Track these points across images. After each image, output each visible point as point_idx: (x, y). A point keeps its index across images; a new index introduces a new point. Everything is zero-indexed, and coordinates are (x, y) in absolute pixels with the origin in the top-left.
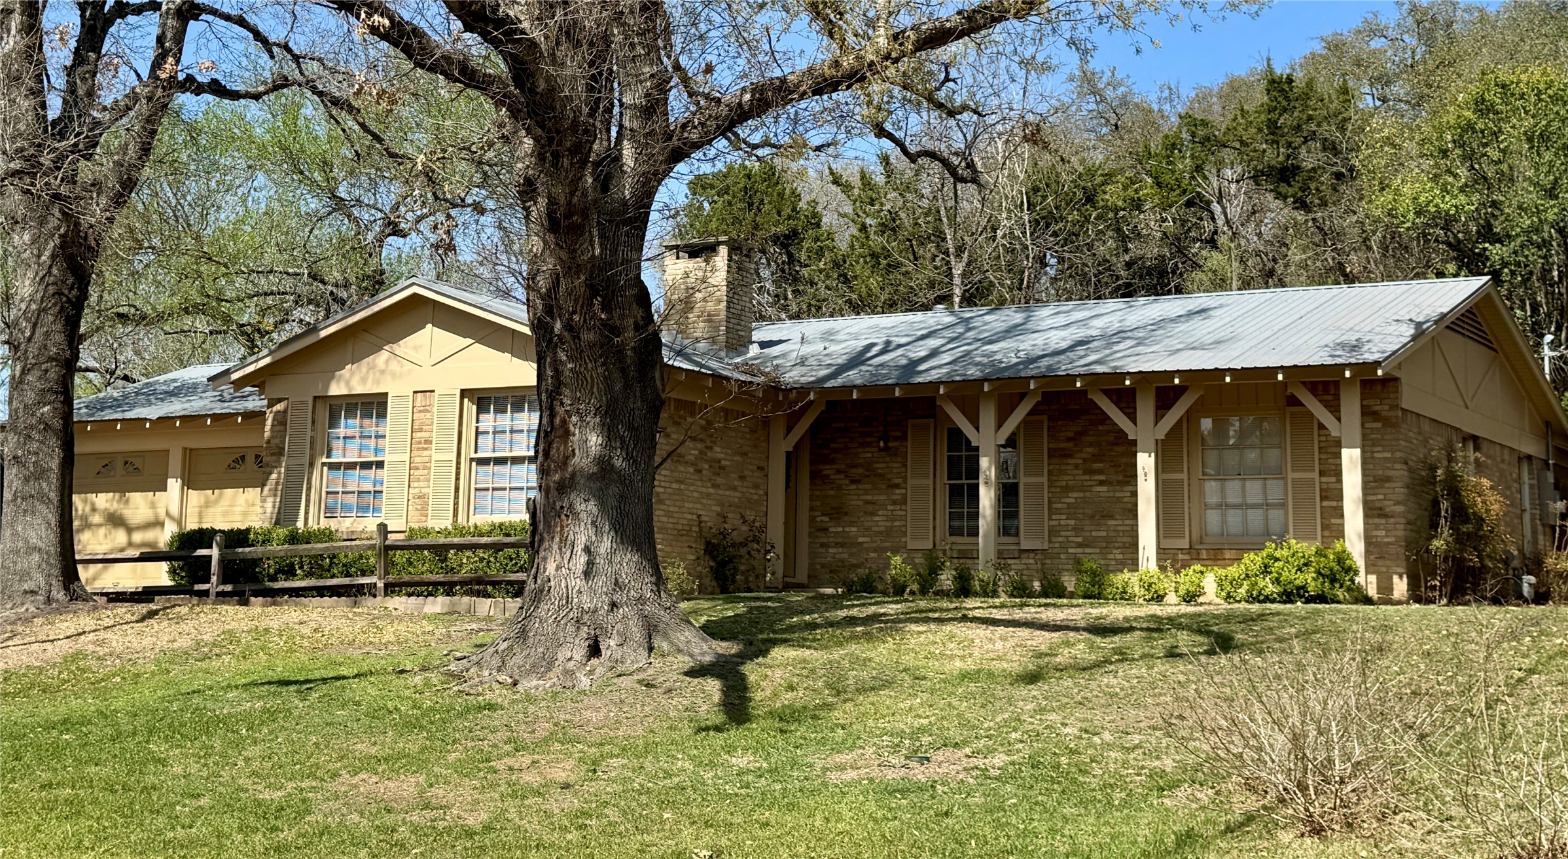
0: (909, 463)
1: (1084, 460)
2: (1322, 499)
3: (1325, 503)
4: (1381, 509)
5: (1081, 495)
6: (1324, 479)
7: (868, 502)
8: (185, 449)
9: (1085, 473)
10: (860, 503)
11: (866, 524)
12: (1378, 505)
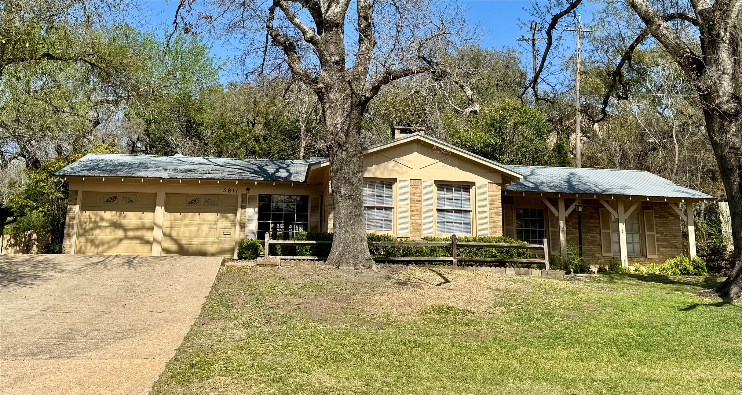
1: (572, 223)
2: (657, 241)
3: (658, 243)
4: (675, 246)
5: (572, 236)
6: (657, 235)
8: (167, 194)
9: (573, 229)
12: (674, 244)
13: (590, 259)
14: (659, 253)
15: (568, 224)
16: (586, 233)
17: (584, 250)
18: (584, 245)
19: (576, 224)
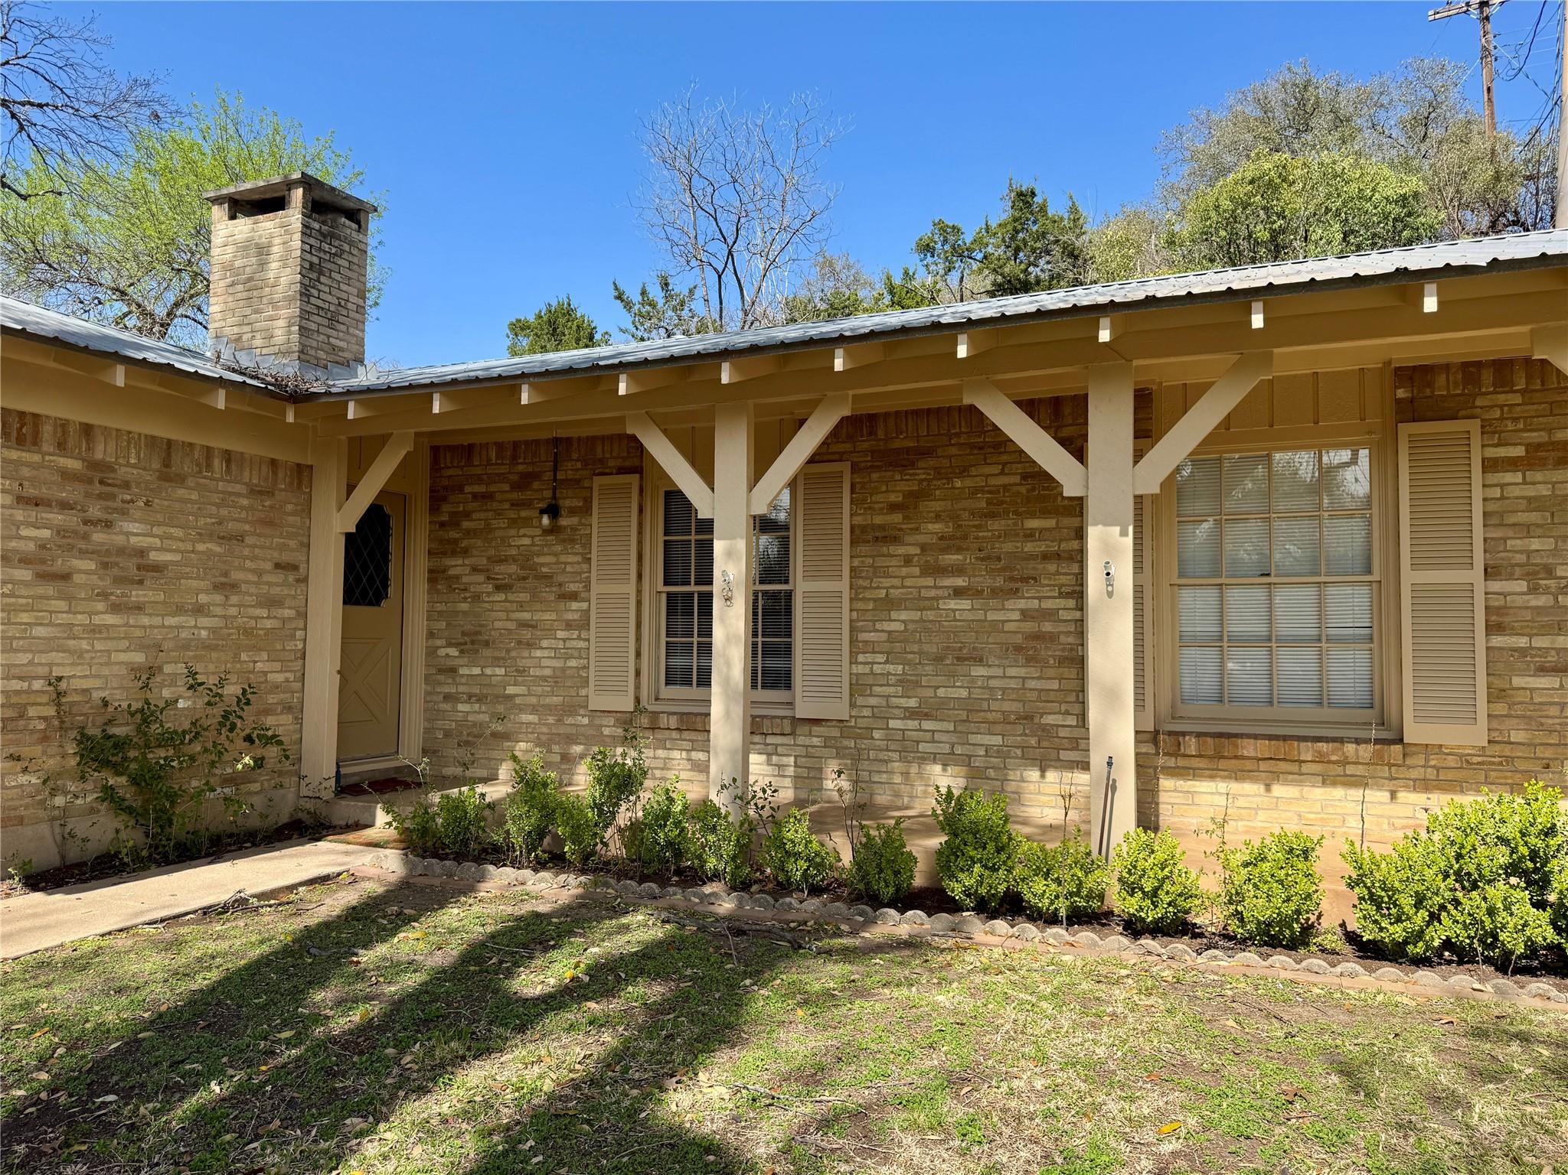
0: (594, 556)
1: (924, 548)
2: (1492, 628)
3: (1497, 641)
5: (916, 615)
6: (1496, 586)
7: (524, 625)
9: (925, 573)
10: (511, 625)
11: (521, 663)
13: (1010, 740)
14: (1500, 708)
15: (901, 550)
16: (995, 592)
17: (977, 693)
18: (980, 661)
19: (945, 550)
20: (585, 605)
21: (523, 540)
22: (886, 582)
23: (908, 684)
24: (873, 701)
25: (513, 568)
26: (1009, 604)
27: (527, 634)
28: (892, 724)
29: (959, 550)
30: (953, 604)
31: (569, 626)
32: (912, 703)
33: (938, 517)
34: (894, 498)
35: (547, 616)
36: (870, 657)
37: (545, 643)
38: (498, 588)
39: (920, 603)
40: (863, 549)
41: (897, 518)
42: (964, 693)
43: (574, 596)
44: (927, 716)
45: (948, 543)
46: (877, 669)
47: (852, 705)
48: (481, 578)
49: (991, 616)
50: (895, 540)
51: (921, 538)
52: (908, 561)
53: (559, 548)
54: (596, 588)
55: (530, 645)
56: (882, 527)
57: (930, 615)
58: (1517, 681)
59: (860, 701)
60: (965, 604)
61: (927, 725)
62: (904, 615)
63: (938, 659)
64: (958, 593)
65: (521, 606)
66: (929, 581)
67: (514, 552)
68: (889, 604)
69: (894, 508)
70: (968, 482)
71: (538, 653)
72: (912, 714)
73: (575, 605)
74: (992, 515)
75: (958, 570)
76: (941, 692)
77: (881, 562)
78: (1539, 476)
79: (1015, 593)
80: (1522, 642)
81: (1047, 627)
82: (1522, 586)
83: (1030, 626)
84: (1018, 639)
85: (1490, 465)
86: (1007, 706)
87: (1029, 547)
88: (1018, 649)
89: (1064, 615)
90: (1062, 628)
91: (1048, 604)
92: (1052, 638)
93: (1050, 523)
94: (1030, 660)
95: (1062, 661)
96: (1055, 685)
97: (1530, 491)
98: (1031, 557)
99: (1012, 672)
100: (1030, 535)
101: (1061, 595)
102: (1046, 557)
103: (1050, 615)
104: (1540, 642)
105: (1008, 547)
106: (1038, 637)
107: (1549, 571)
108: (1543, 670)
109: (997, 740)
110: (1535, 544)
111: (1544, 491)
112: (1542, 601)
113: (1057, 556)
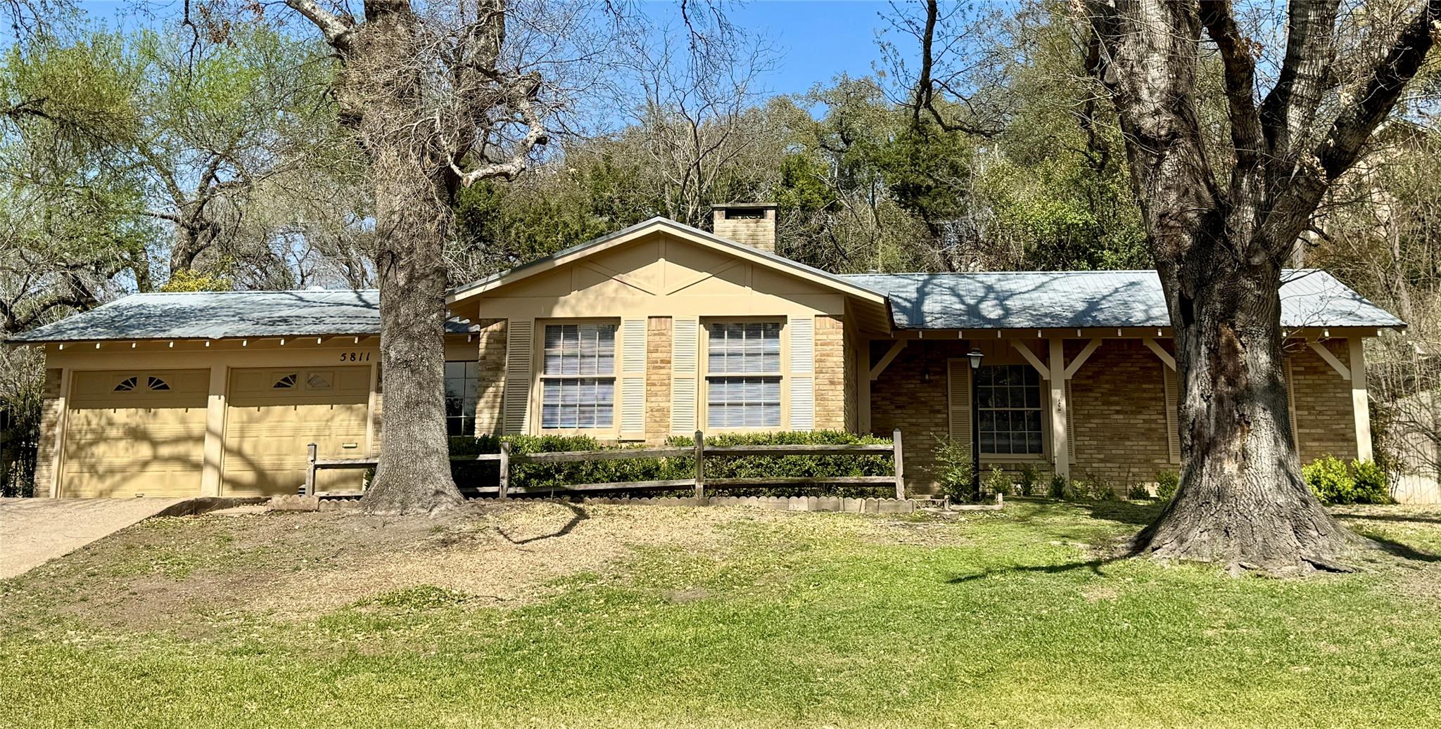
0: (949, 393)
1: (1102, 394)
2: (1299, 427)
3: (1301, 431)
5: (1101, 421)
6: (1299, 413)
9: (1103, 404)
13: (1142, 470)
14: (1303, 453)
15: (1093, 395)
16: (1132, 412)
17: (1128, 452)
18: (1128, 439)
19: (1111, 395)
20: (945, 416)
21: (911, 385)
22: (1088, 408)
23: (1099, 449)
24: (1085, 456)
25: (904, 399)
26: (1138, 417)
27: (914, 429)
28: (1094, 465)
29: (1117, 395)
30: (1116, 417)
31: (937, 425)
32: (1102, 456)
33: (1107, 382)
34: (1090, 374)
35: (925, 420)
36: (1082, 438)
37: (924, 433)
38: (898, 407)
39: (1103, 416)
40: (1076, 394)
41: (1091, 381)
42: (1123, 452)
43: (939, 412)
44: (1108, 462)
45: (1113, 392)
46: (1086, 443)
47: (1077, 458)
48: (888, 403)
49: (1132, 421)
50: (1091, 390)
51: (1103, 390)
52: (1096, 399)
53: (929, 389)
54: (951, 408)
55: (917, 434)
56: (1084, 385)
57: (1107, 421)
58: (1307, 444)
59: (1079, 456)
60: (1121, 417)
61: (1108, 465)
62: (1096, 421)
63: (1111, 439)
64: (1118, 412)
65: (911, 416)
66: (1106, 408)
67: (905, 391)
68: (1089, 417)
69: (1089, 378)
70: (1119, 369)
71: (921, 438)
72: (1101, 461)
73: (939, 416)
74: (1130, 382)
75: (1117, 404)
76: (1113, 452)
77: (1084, 399)
78: (1308, 377)
79: (1140, 413)
80: (1308, 431)
81: (1153, 426)
82: (1306, 413)
83: (1147, 426)
84: (1143, 431)
85: (1295, 373)
86: (1139, 457)
87: (1145, 395)
88: (1143, 434)
89: (1159, 421)
90: (1158, 426)
91: (1153, 417)
92: (1155, 430)
93: (1152, 386)
94: (1148, 439)
95: (1160, 439)
96: (1157, 448)
97: (1306, 382)
98: (1145, 399)
99: (1141, 443)
100: (1145, 391)
101: (1158, 414)
102: (1151, 399)
103: (1155, 421)
104: (1313, 431)
105: (1136, 395)
106: (1150, 429)
107: (1313, 408)
108: (1314, 440)
109: (1137, 470)
110: (1309, 399)
111: (1310, 382)
112: (1312, 418)
113: (1155, 399)
